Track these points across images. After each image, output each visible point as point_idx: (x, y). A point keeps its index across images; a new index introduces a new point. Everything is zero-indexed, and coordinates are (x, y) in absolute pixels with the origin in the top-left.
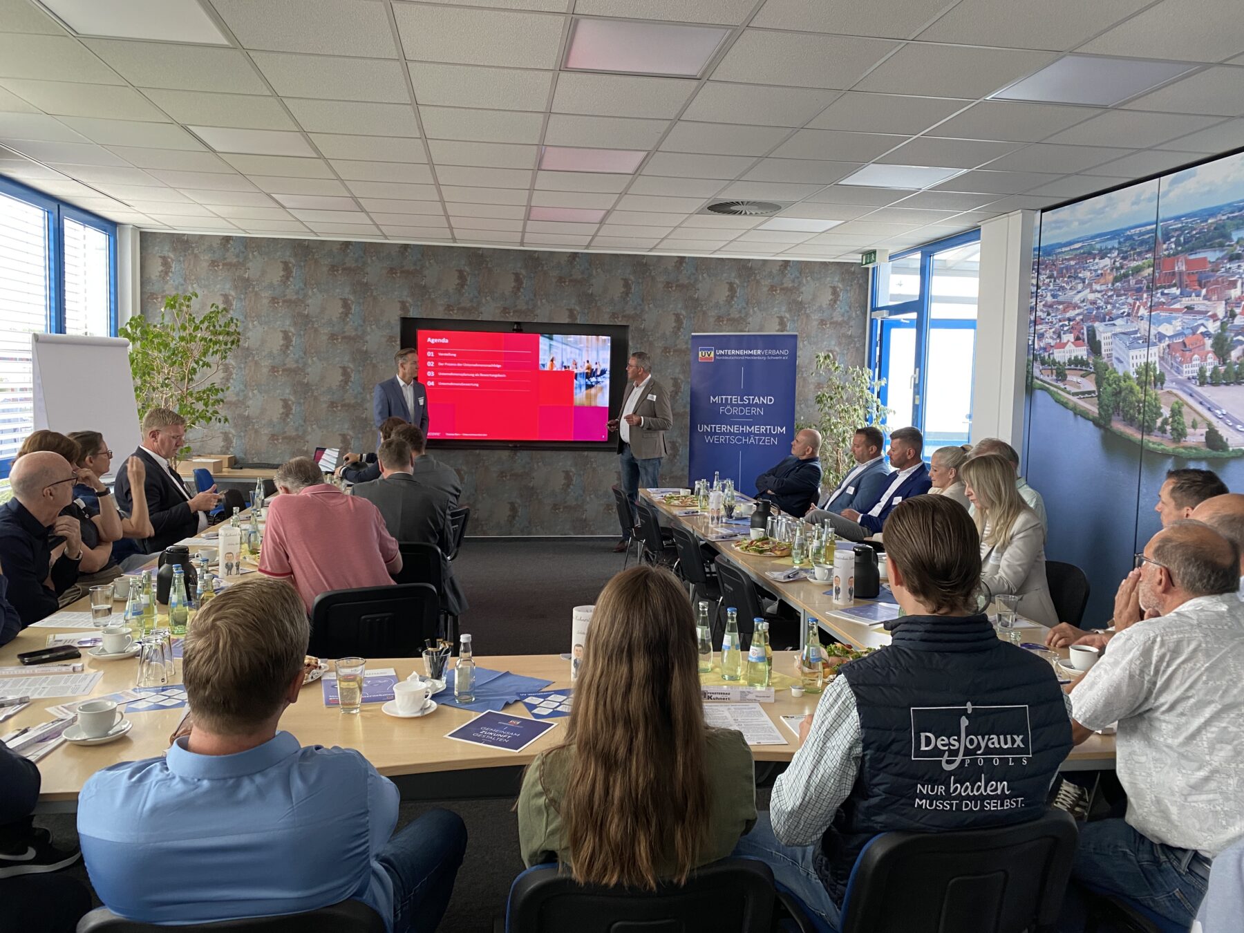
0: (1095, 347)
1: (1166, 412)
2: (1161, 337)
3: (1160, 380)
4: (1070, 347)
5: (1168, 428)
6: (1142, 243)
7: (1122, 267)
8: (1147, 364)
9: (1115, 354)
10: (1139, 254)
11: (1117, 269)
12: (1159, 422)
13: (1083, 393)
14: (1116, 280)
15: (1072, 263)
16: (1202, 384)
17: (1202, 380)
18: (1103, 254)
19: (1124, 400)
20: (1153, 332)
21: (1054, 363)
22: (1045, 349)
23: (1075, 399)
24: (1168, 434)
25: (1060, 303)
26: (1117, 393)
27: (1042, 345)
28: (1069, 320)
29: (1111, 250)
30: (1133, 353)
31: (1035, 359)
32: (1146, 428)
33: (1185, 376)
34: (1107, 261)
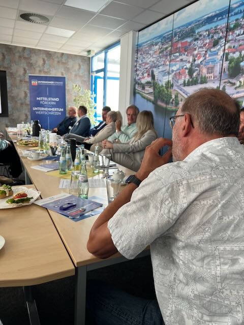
0: (153, 77)
1: (173, 97)
2: (173, 71)
3: (172, 86)
4: (146, 78)
5: (174, 102)
6: (168, 38)
7: (162, 48)
8: (168, 81)
9: (159, 79)
10: (167, 43)
11: (160, 49)
12: (171, 100)
13: (149, 93)
14: (160, 53)
15: (147, 48)
16: (184, 86)
17: (184, 84)
18: (156, 44)
19: (161, 94)
20: (171, 70)
21: (142, 84)
22: (139, 80)
23: (147, 95)
24: (174, 105)
25: (143, 63)
26: (159, 92)
27: (138, 78)
28: (146, 69)
29: (158, 43)
30: (165, 78)
31: (136, 83)
32: (167, 103)
33: (179, 84)
34: (157, 47)
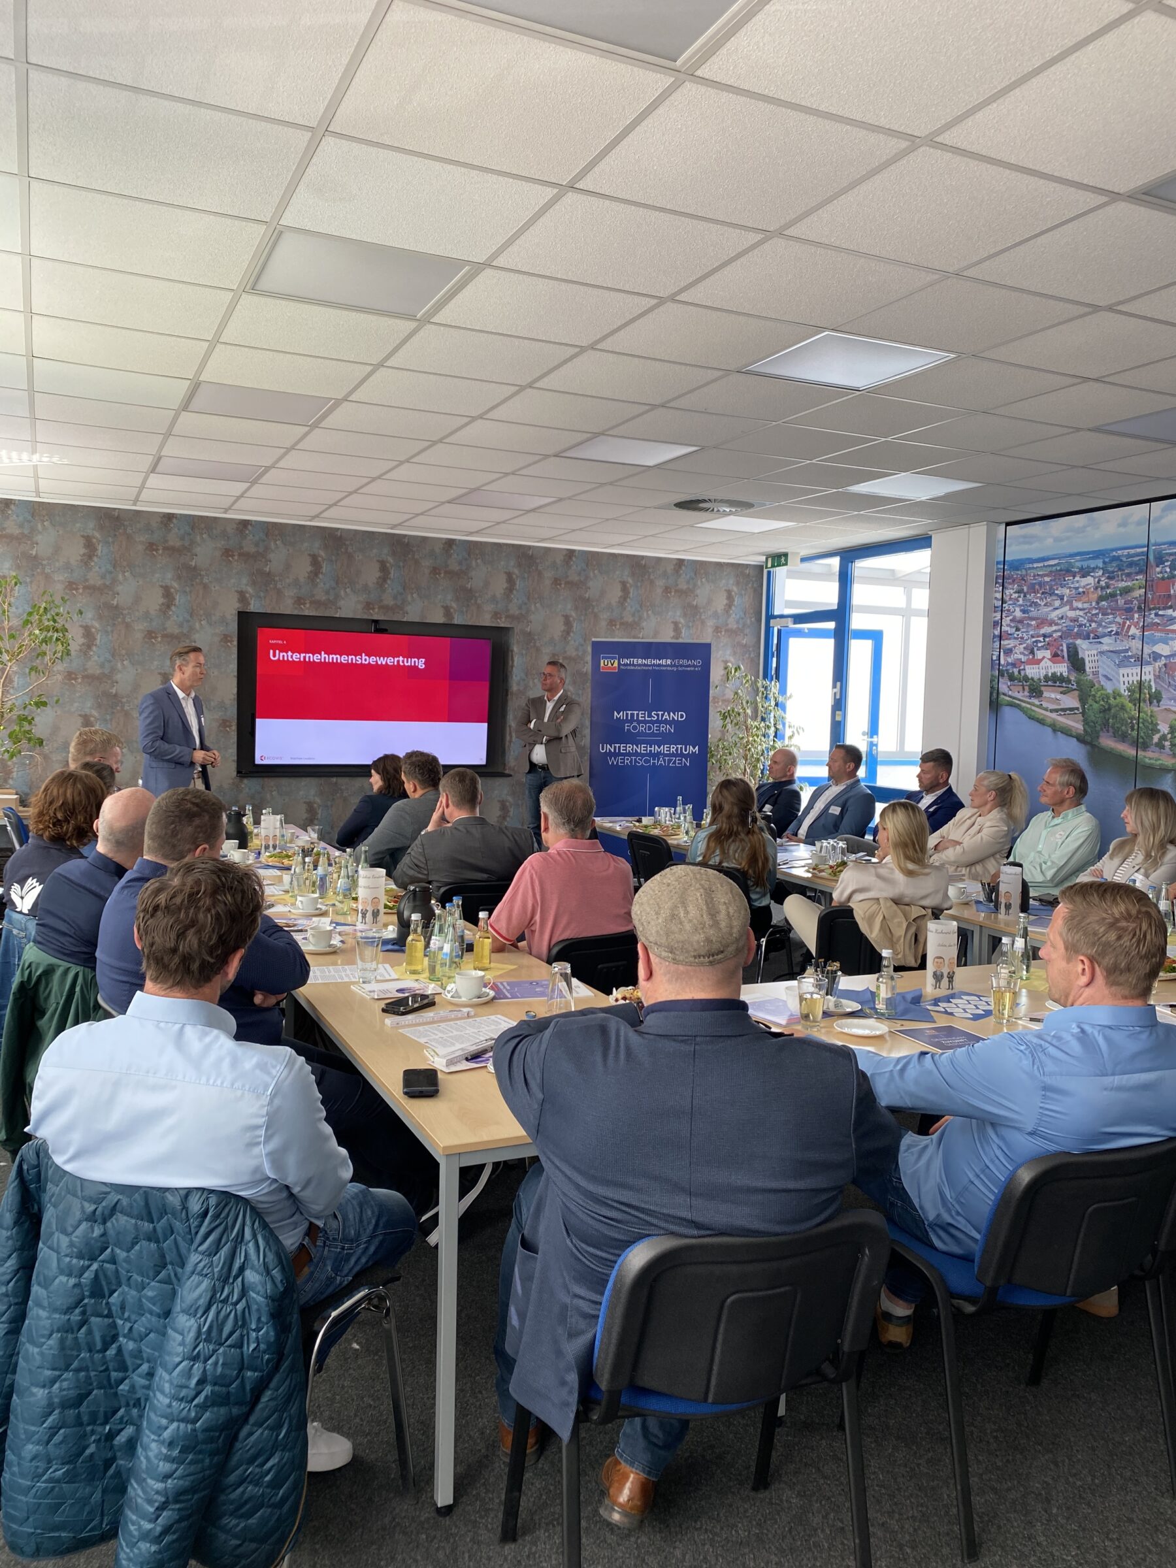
0: (1077, 664)
1: (1164, 728)
2: (1156, 657)
3: (1156, 697)
4: (1046, 663)
5: (1167, 744)
6: (1131, 564)
7: (1108, 586)
8: (1140, 683)
9: (1101, 671)
10: (1128, 575)
11: (1102, 588)
12: (1156, 738)
13: (1064, 710)
14: (1101, 599)
15: (1047, 579)
18: (1085, 573)
19: (1115, 717)
20: (1147, 651)
21: (1026, 679)
22: (1014, 665)
23: (1054, 715)
24: (1167, 749)
25: (1032, 619)
26: (1106, 710)
27: (1010, 660)
28: (1045, 636)
29: (1094, 569)
30: (1122, 671)
31: (1001, 674)
32: (1141, 744)
34: (1089, 580)
